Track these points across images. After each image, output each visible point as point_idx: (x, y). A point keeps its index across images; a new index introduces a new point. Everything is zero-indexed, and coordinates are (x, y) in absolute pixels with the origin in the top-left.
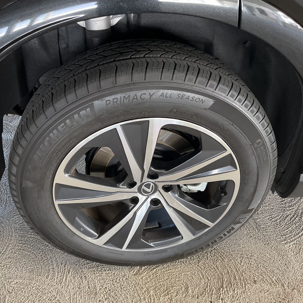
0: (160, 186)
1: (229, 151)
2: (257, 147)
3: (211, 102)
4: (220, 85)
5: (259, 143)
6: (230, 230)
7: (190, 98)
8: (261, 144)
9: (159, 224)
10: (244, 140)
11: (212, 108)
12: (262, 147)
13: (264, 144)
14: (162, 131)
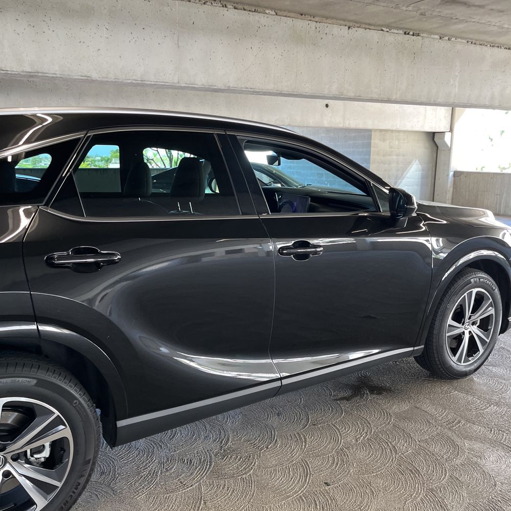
0: (9, 457)
1: (57, 413)
2: (76, 406)
3: (35, 381)
4: (39, 371)
5: (76, 402)
6: (77, 486)
7: (20, 381)
8: (78, 403)
9: (14, 504)
10: (66, 403)
11: (36, 385)
12: (79, 406)
13: (80, 403)
14: (3, 412)
